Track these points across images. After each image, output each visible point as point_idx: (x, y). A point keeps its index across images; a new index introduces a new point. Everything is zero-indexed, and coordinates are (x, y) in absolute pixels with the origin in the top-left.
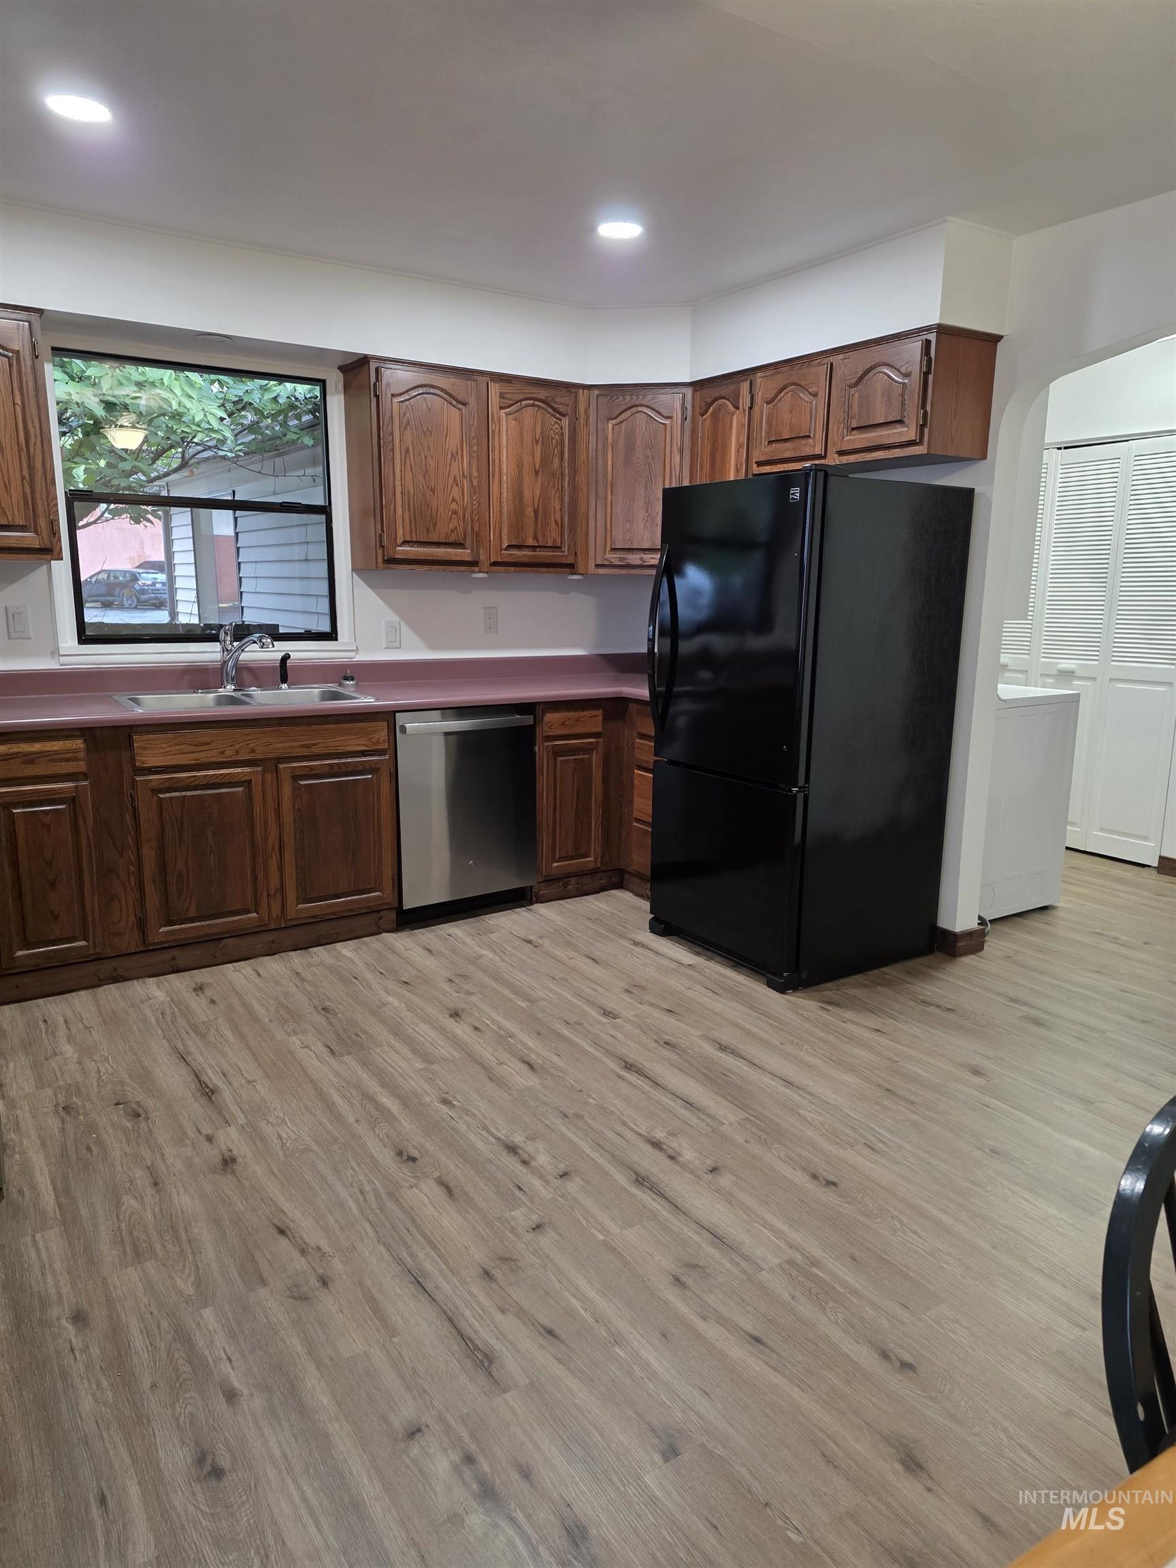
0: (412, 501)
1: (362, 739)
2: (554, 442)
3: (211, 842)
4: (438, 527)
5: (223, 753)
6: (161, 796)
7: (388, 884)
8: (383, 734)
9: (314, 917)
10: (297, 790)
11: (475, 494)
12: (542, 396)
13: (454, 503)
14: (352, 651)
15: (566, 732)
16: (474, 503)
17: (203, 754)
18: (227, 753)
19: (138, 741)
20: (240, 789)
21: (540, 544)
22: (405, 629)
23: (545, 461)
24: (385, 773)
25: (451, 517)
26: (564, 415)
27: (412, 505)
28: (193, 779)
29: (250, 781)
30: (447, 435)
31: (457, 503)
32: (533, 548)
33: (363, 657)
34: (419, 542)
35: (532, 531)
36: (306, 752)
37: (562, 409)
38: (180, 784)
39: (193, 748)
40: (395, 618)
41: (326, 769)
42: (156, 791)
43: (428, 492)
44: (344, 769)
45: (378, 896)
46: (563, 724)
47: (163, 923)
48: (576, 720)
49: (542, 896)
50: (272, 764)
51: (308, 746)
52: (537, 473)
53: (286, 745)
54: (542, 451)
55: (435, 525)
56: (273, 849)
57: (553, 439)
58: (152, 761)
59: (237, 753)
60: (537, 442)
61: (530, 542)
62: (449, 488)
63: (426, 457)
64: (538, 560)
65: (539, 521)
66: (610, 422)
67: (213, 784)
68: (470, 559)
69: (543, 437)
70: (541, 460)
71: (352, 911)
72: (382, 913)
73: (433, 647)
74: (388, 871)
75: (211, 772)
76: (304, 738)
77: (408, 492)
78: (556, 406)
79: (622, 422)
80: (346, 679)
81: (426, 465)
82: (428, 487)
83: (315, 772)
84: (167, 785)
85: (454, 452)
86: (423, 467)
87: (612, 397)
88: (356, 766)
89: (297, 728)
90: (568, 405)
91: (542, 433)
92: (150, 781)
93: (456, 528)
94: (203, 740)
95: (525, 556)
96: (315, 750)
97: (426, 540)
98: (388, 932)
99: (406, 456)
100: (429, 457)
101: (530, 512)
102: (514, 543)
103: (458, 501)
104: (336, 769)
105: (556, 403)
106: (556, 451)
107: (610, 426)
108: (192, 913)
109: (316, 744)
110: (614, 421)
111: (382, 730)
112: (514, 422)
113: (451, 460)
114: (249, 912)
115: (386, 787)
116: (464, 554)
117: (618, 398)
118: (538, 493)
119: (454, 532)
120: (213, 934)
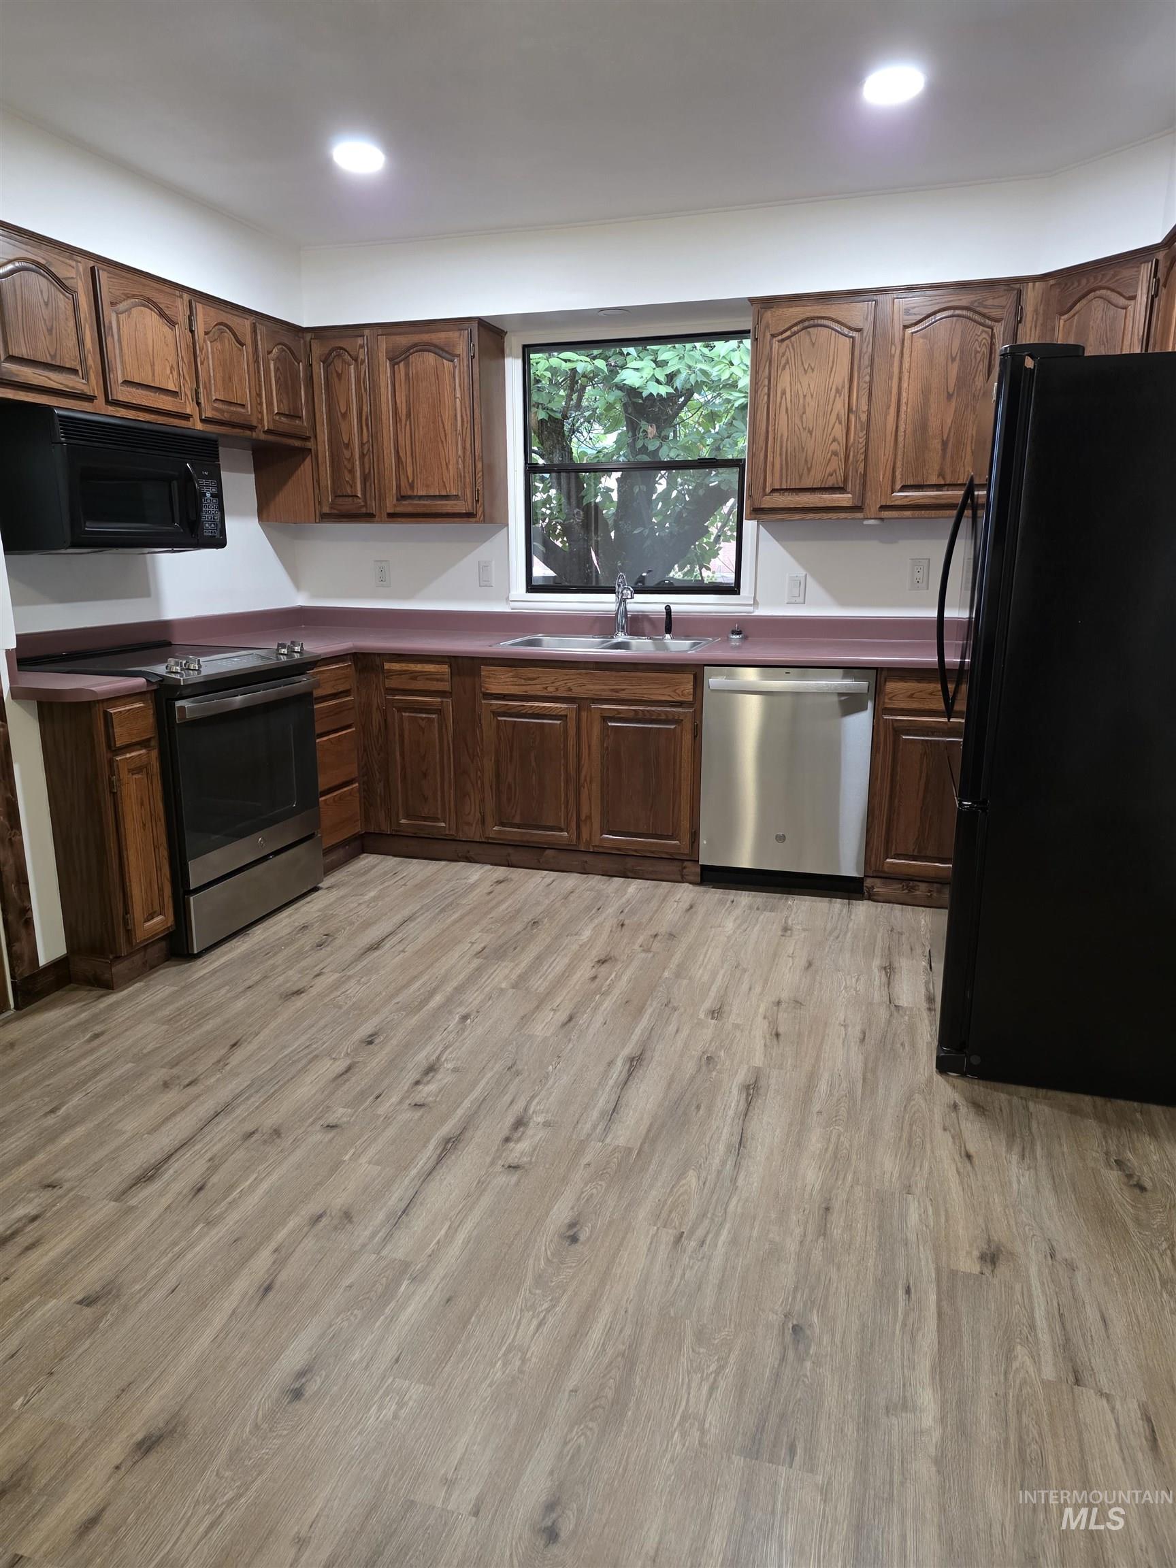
0: (784, 445)
1: (667, 690)
2: (979, 356)
3: (533, 764)
4: (812, 473)
5: (546, 688)
6: (499, 718)
7: (686, 838)
8: (689, 687)
9: (619, 849)
10: (605, 730)
11: (862, 431)
12: (964, 303)
13: (835, 444)
14: (750, 605)
15: (915, 706)
16: (861, 441)
17: (528, 688)
18: (550, 689)
19: (485, 671)
20: (559, 722)
21: (948, 482)
22: (811, 583)
23: (962, 381)
24: (688, 726)
25: (830, 460)
26: (998, 320)
27: (784, 450)
28: (522, 708)
29: (566, 716)
30: (832, 368)
31: (839, 444)
32: (938, 487)
33: (762, 611)
34: (790, 489)
35: (937, 467)
36: (615, 696)
37: (994, 313)
38: (513, 711)
39: (523, 682)
40: (801, 572)
41: (631, 715)
42: (496, 714)
43: (804, 434)
44: (648, 716)
45: (675, 845)
46: (911, 696)
47: (498, 823)
48: (931, 694)
49: (877, 894)
50: (582, 703)
51: (616, 691)
52: (949, 396)
53: (597, 687)
54: (959, 369)
55: (809, 470)
56: (585, 780)
57: (977, 352)
58: (495, 689)
59: (557, 689)
60: (953, 360)
61: (934, 480)
62: (831, 426)
63: (805, 396)
64: (943, 502)
65: (949, 455)
66: (1062, 318)
67: (538, 714)
68: (849, 504)
69: (962, 352)
70: (958, 378)
71: (653, 852)
72: (686, 863)
73: (843, 603)
74: (685, 824)
75: (536, 704)
76: (614, 682)
77: (782, 436)
78: (985, 311)
79: (1074, 315)
80: (733, 633)
81: (804, 406)
82: (804, 429)
83: (621, 716)
84: (502, 710)
85: (840, 388)
86: (801, 407)
87: (1066, 284)
88: (659, 715)
89: (607, 673)
90: (1004, 307)
91: (962, 346)
92: (491, 705)
93: (835, 471)
94: (530, 675)
95: (924, 497)
96: (622, 695)
97: (797, 487)
98: (690, 883)
99: (782, 398)
100: (809, 396)
101: (936, 444)
102: (910, 482)
103: (841, 441)
104: (640, 715)
105: (985, 307)
106: (981, 367)
107: (1062, 322)
108: (517, 820)
109: (624, 690)
110: (1066, 316)
111: (688, 682)
112: (921, 341)
113: (835, 396)
114: (562, 830)
115: (687, 738)
116: (844, 499)
117: (1073, 284)
118: (949, 421)
119: (832, 475)
120: (533, 842)
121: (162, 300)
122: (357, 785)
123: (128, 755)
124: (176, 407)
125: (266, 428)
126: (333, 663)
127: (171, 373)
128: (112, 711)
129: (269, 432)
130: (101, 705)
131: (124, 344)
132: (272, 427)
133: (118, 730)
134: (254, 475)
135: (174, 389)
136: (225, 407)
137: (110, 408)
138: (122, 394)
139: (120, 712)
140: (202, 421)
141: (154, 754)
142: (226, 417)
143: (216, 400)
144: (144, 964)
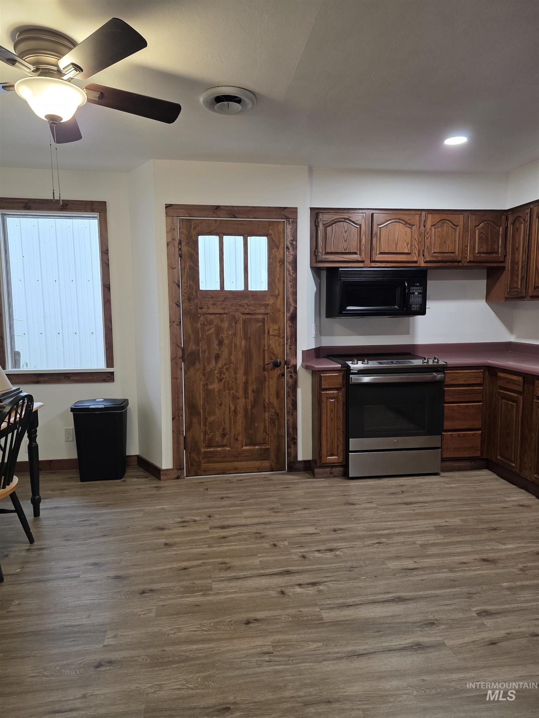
121: (406, 218)
122: (480, 432)
123: (328, 392)
124: (407, 259)
125: (468, 261)
126: (467, 370)
127: (407, 245)
128: (322, 375)
129: (470, 262)
130: (319, 372)
131: (382, 239)
132: (472, 259)
133: (323, 382)
134: (486, 280)
135: (408, 252)
136: (440, 255)
137: (373, 264)
138: (379, 257)
139: (326, 376)
140: (424, 262)
141: (341, 394)
142: (440, 259)
143: (434, 252)
144: (331, 473)
